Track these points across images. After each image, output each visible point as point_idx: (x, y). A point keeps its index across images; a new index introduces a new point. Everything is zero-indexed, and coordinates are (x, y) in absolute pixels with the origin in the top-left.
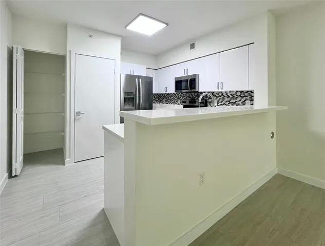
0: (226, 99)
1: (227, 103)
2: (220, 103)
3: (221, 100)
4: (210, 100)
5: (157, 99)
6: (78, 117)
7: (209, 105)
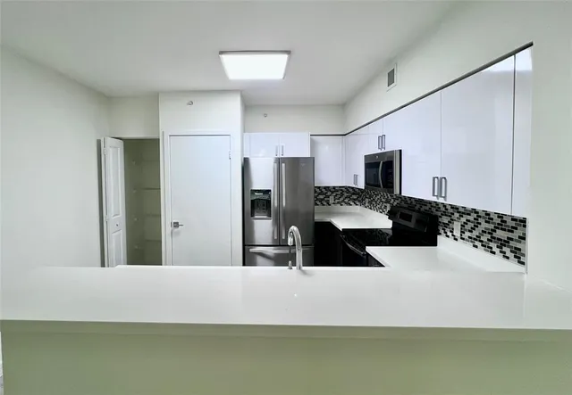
0: (484, 225)
1: (484, 238)
2: (467, 234)
3: (470, 225)
4: (445, 220)
5: (355, 197)
6: (176, 230)
7: (442, 231)
